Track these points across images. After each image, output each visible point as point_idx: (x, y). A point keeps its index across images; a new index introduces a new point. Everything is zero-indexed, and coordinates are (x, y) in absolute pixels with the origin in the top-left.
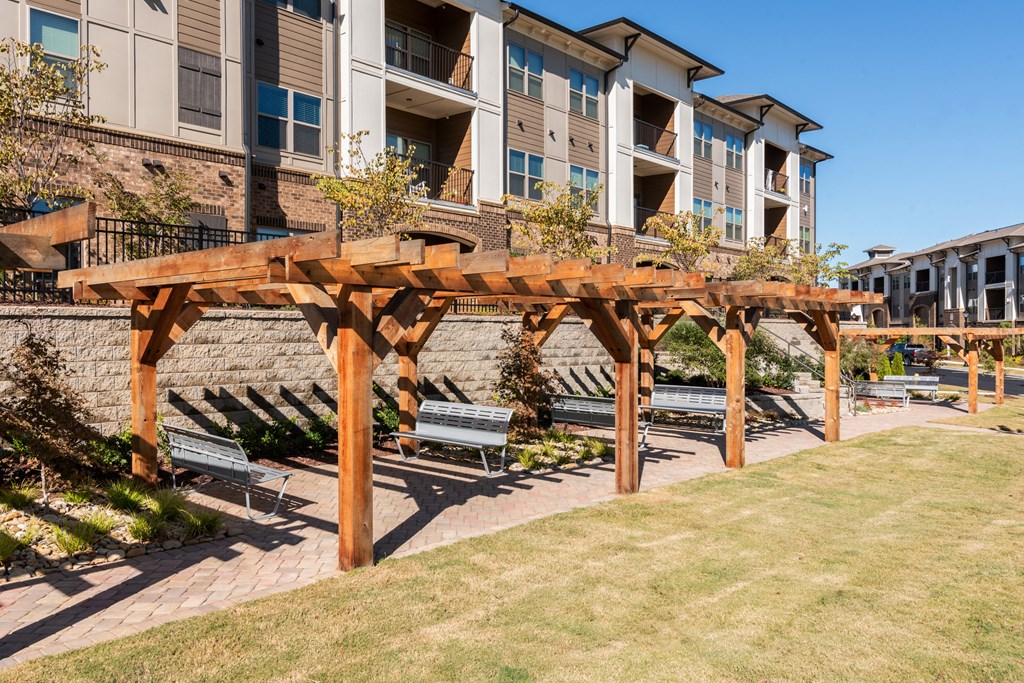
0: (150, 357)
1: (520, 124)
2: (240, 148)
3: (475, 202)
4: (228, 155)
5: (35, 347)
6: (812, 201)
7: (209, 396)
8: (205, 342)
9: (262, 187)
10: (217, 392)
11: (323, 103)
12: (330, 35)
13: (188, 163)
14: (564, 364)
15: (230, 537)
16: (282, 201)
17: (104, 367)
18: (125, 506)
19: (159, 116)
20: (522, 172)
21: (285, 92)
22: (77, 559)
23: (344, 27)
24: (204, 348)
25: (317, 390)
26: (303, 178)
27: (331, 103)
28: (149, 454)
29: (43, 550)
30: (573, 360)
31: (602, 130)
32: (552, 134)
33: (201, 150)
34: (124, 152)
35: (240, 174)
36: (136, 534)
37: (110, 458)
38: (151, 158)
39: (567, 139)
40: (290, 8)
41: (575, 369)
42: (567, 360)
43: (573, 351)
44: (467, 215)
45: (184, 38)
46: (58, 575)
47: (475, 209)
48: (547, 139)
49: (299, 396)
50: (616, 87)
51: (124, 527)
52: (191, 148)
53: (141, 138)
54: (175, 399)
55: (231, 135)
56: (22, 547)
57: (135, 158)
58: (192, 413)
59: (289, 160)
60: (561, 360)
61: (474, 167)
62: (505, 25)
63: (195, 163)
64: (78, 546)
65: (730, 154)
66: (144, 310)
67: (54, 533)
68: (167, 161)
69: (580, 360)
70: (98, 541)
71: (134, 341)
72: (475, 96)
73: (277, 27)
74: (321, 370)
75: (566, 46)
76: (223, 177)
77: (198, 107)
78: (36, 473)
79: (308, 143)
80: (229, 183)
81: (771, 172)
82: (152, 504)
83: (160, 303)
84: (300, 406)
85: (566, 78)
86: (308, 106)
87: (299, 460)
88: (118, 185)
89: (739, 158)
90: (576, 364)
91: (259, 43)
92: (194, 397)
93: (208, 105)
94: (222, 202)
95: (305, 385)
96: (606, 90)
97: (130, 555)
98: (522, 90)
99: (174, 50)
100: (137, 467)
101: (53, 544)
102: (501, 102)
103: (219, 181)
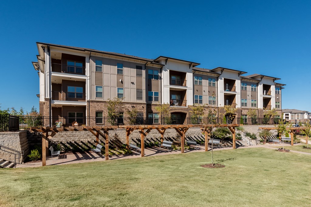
0: (128, 135)
1: (197, 90)
2: (145, 103)
3: (187, 106)
4: (143, 104)
5: (116, 134)
6: (280, 96)
7: (137, 139)
8: (137, 132)
9: (149, 107)
10: (138, 139)
11: (159, 93)
12: (160, 82)
13: (137, 105)
14: (196, 135)
15: (133, 154)
16: (152, 109)
17: (124, 136)
18: (124, 151)
19: (134, 99)
20: (197, 99)
21: (153, 92)
22: (119, 155)
23: (162, 80)
24: (136, 133)
25: (152, 139)
26: (156, 105)
27: (160, 93)
28: (128, 146)
29: (116, 154)
30: (198, 134)
31: (216, 89)
32: (204, 91)
33: (139, 103)
34: (129, 105)
35: (145, 106)
36: (124, 153)
37: (124, 146)
38: (132, 105)
39: (208, 91)
40: (153, 79)
41: (199, 136)
42: (197, 134)
43: (198, 133)
44: (185, 108)
45: (137, 88)
46: (117, 156)
47: (187, 107)
48: (203, 92)
49: (149, 139)
50: (219, 80)
51: (123, 152)
52: (138, 103)
53: (131, 103)
54: (133, 140)
55: (144, 101)
56: (114, 153)
57: (130, 106)
58: (135, 141)
59: (153, 102)
60: (196, 134)
61: (187, 100)
62: (193, 73)
63: (138, 105)
64: (119, 154)
65: (252, 89)
66: (127, 130)
67: (117, 152)
68: (135, 106)
69: (200, 134)
70: (121, 153)
71: (126, 133)
72: (187, 87)
73: (151, 82)
74: (152, 136)
75: (207, 74)
76: (143, 107)
77: (139, 97)
78: (116, 147)
79: (157, 99)
80: (143, 108)
81: (265, 91)
82: (126, 151)
83: (129, 129)
84: (149, 141)
85: (207, 80)
86: (156, 94)
87: (147, 148)
88: (128, 110)
89: (255, 89)
90: (199, 135)
91: (149, 85)
92: (135, 139)
93: (140, 97)
94: (142, 111)
95: (150, 138)
96: (217, 80)
97: (123, 155)
98: (198, 84)
99: (136, 90)
100: (127, 148)
101: (117, 153)
102: (192, 87)
103: (142, 108)
